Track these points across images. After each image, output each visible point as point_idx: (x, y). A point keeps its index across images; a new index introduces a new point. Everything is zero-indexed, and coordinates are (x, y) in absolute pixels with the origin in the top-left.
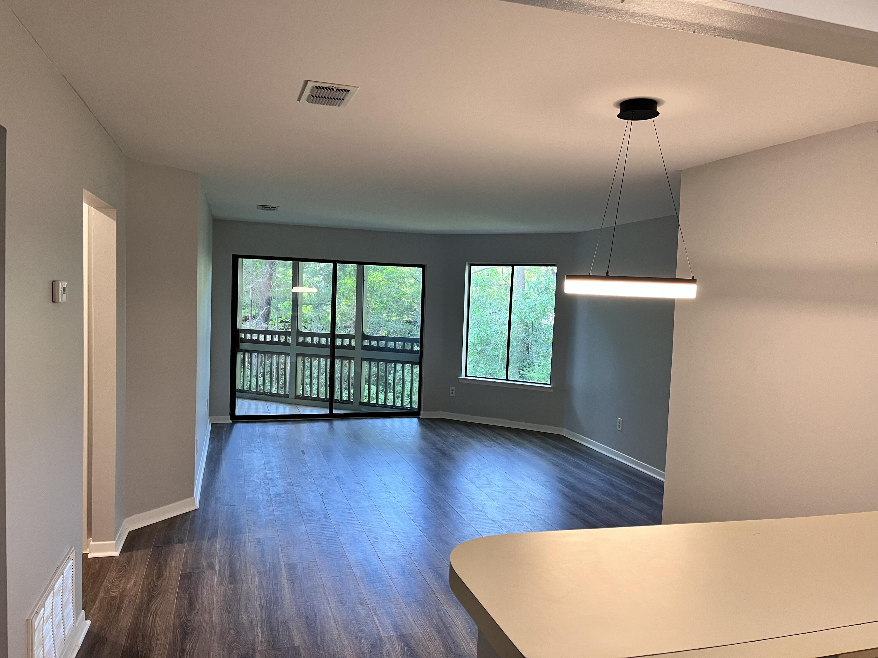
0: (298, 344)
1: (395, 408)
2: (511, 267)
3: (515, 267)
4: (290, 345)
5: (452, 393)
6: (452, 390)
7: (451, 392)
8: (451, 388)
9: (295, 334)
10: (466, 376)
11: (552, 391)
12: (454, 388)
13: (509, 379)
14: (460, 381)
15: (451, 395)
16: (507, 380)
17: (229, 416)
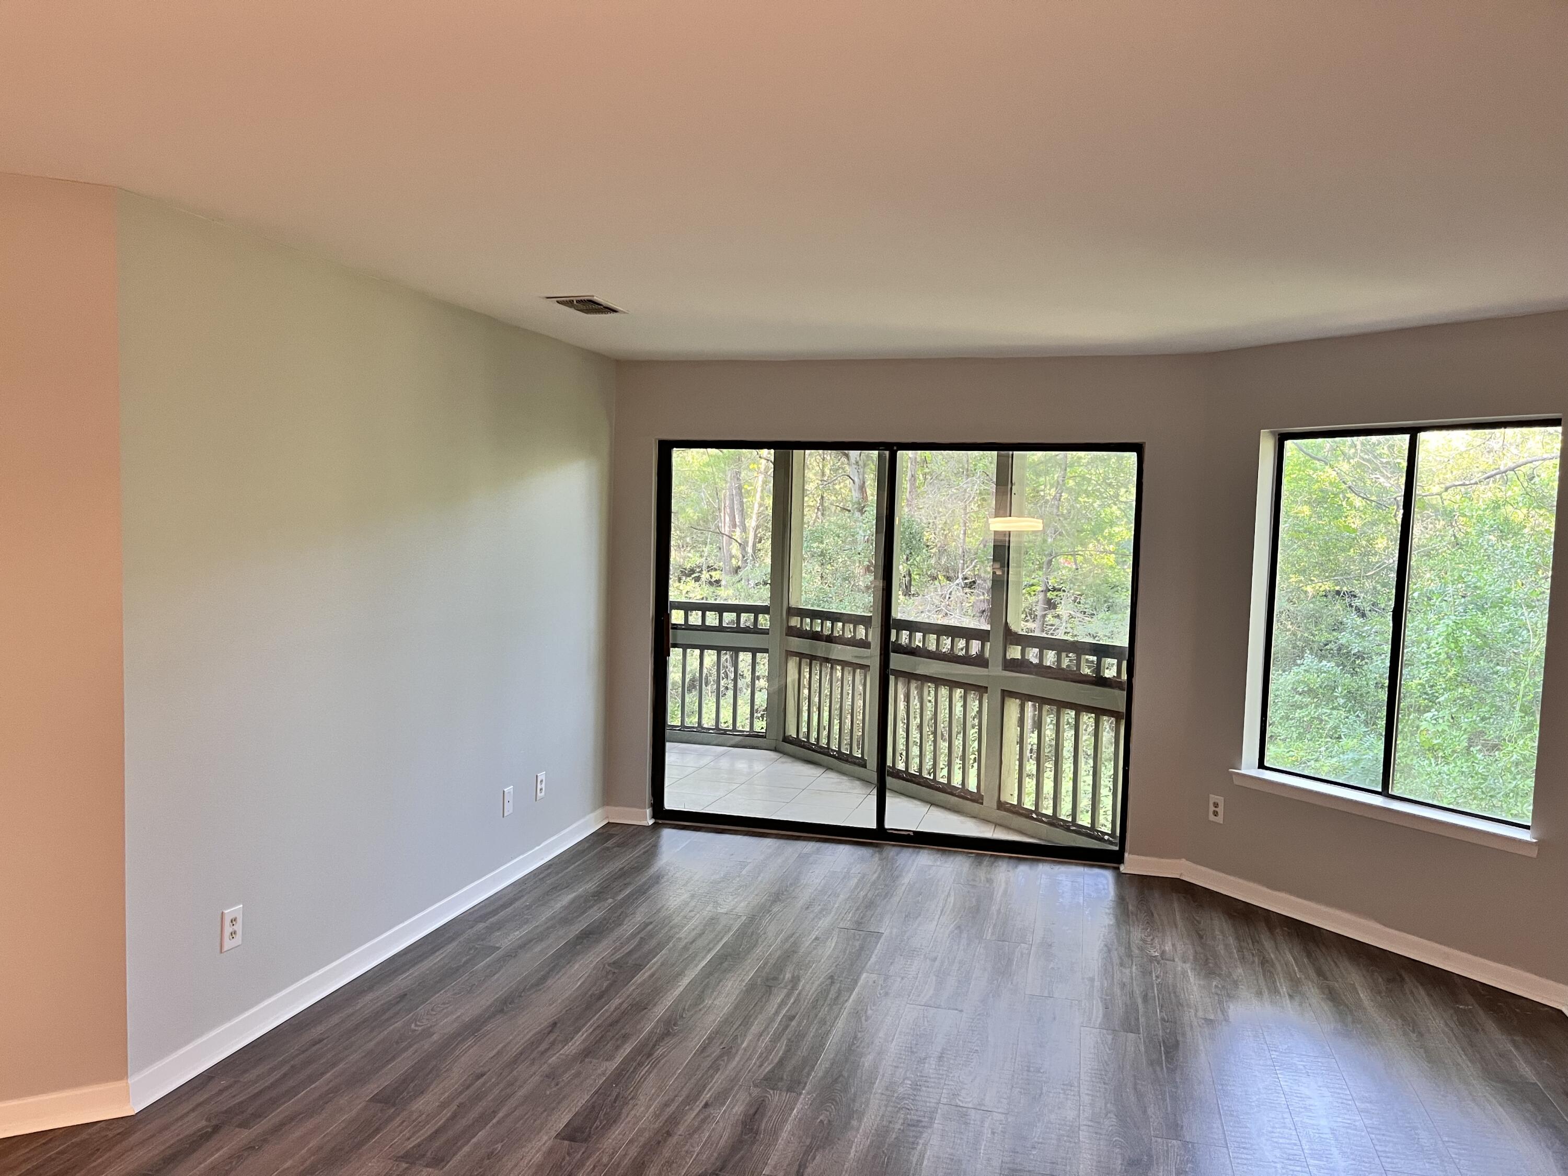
2: (1407, 437)
3: (1421, 435)
5: (1216, 814)
6: (1216, 805)
7: (1212, 808)
8: (1213, 798)
10: (1261, 765)
11: (1534, 853)
12: (1220, 800)
13: (1393, 791)
14: (1237, 782)
15: (1212, 817)
16: (1385, 792)
17: (648, 810)
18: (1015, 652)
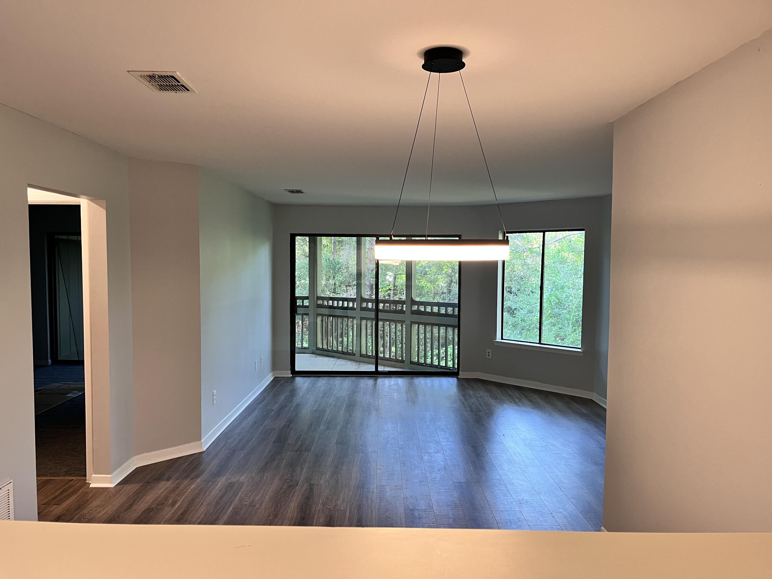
0: (363, 309)
1: (439, 368)
2: (542, 233)
3: (546, 233)
4: (355, 310)
5: (489, 355)
6: (489, 353)
7: (487, 354)
8: (488, 350)
9: (359, 300)
10: (502, 339)
11: (582, 355)
12: (490, 351)
13: (542, 342)
14: (495, 344)
15: (487, 357)
16: (540, 343)
17: (290, 371)
18: (415, 308)
